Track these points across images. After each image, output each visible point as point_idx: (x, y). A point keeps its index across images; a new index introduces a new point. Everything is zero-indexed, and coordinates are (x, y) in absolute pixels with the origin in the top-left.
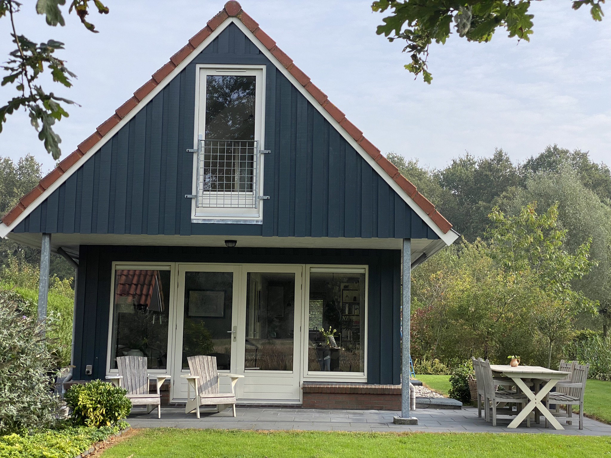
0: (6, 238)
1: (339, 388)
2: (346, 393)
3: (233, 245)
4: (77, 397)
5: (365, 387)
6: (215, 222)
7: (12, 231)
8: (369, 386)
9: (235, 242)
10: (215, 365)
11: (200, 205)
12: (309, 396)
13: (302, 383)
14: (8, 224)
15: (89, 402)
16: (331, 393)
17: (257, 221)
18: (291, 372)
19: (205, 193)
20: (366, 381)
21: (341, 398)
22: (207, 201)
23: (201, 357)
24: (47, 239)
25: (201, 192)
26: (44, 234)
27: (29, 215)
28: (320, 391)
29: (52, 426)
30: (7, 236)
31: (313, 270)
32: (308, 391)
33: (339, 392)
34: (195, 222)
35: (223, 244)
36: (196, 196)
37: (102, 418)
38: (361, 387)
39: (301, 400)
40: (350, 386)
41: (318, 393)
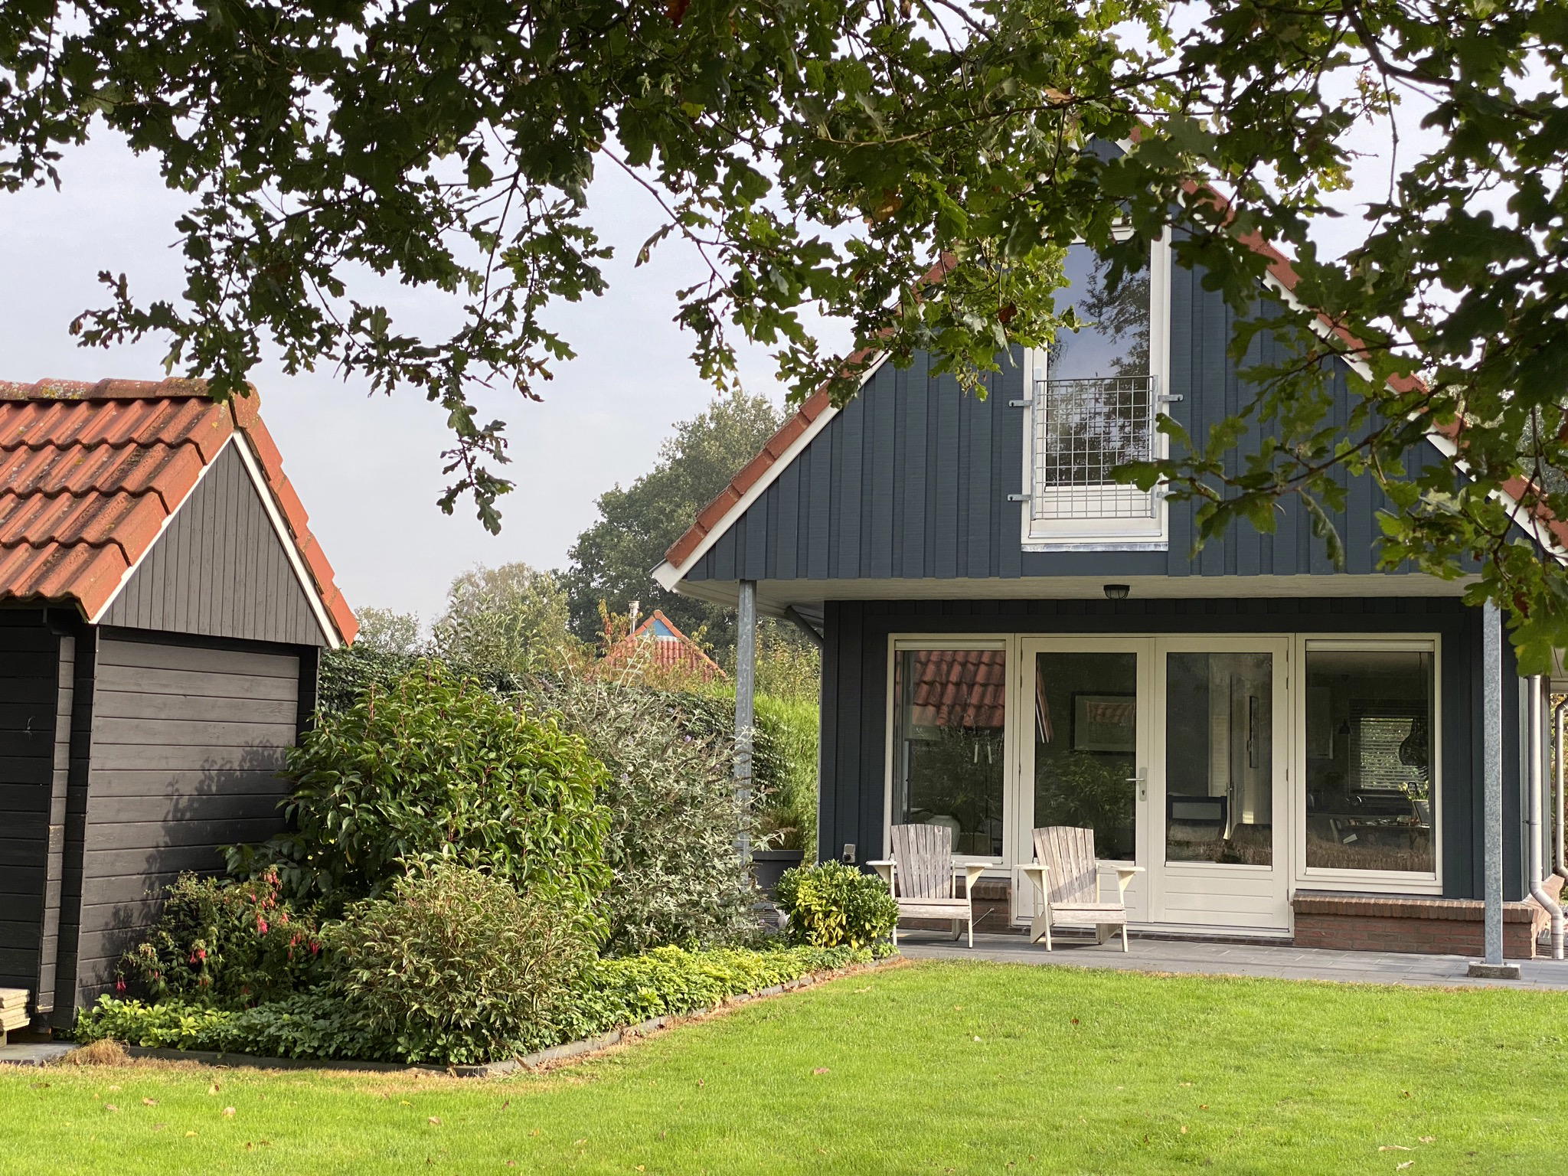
0: (675, 591)
1: (1375, 904)
2: (1392, 917)
3: (1122, 594)
4: (795, 891)
5: (1437, 903)
6: (1071, 550)
7: (685, 577)
8: (1446, 903)
9: (1126, 588)
10: (1091, 847)
11: (1038, 516)
12: (1309, 920)
13: (1292, 892)
14: (677, 565)
15: (816, 901)
16: (1357, 916)
17: (1157, 545)
18: (1268, 868)
19: (1049, 489)
20: (1439, 891)
21: (1380, 927)
22: (1053, 507)
23: (1061, 829)
24: (748, 592)
25: (1039, 488)
26: (743, 581)
27: (714, 546)
28: (1333, 911)
29: (746, 941)
30: (676, 586)
31: (1314, 646)
32: (1304, 909)
33: (1377, 914)
34: (1028, 549)
35: (1102, 594)
36: (1030, 497)
37: (841, 933)
38: (1428, 903)
39: (1292, 929)
40: (1400, 902)
41: (1328, 914)
